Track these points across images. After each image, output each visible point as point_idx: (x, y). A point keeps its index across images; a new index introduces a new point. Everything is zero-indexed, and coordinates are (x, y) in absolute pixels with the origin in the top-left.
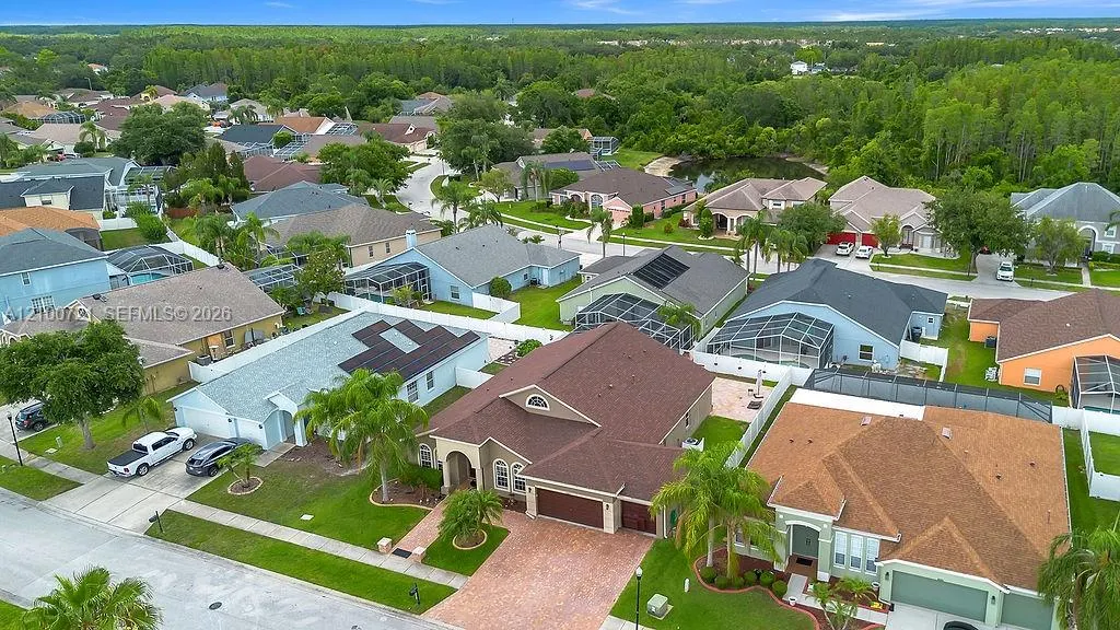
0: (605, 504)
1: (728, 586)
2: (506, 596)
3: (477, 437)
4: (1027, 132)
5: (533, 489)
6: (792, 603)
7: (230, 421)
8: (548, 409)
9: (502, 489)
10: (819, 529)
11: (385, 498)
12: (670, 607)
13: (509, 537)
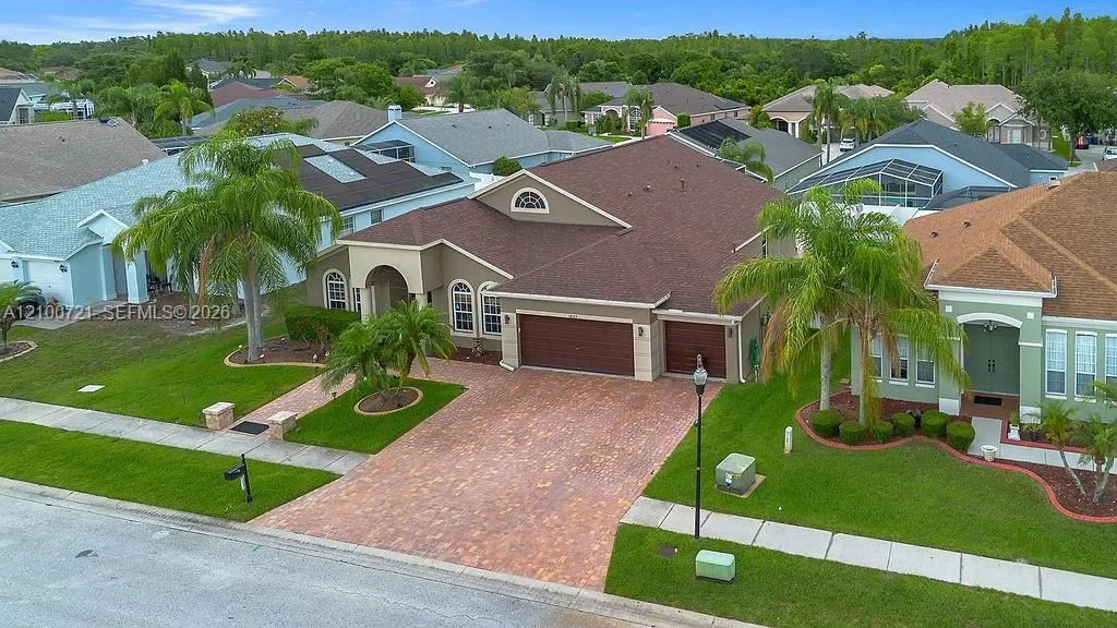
0: (636, 327)
1: (864, 438)
2: (439, 479)
3: (419, 236)
4: (1090, 59)
5: (513, 316)
6: (988, 458)
7: (15, 265)
8: (547, 211)
9: (462, 333)
10: (1018, 324)
11: (251, 355)
12: (760, 479)
13: (465, 395)
